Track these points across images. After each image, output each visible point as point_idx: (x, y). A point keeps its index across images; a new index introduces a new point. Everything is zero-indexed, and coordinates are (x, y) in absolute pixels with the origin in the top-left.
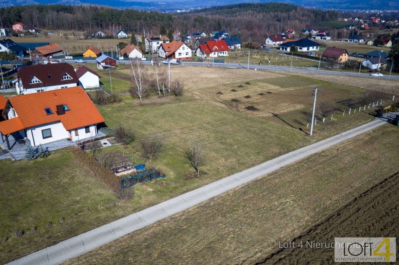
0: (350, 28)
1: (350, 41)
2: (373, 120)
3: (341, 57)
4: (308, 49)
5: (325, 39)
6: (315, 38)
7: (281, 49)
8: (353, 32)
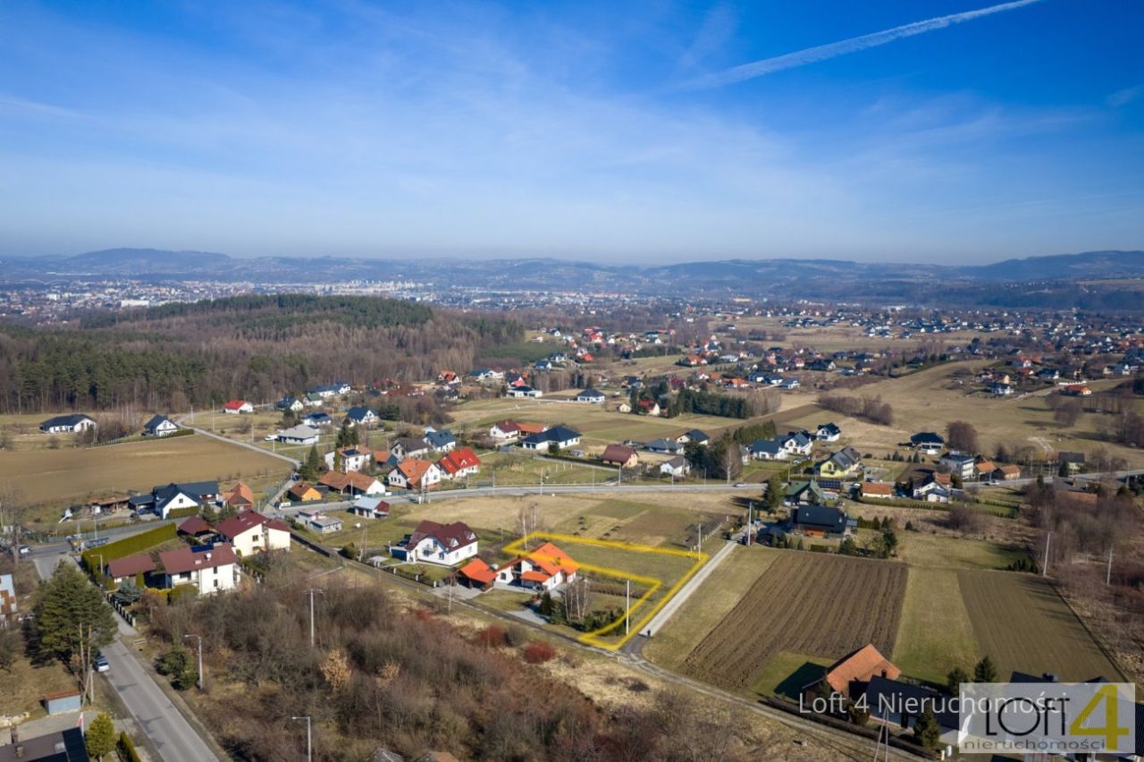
0: (557, 358)
1: (581, 399)
2: (726, 543)
3: (630, 460)
4: (566, 444)
5: (533, 395)
6: (513, 394)
7: (525, 446)
8: (576, 376)
